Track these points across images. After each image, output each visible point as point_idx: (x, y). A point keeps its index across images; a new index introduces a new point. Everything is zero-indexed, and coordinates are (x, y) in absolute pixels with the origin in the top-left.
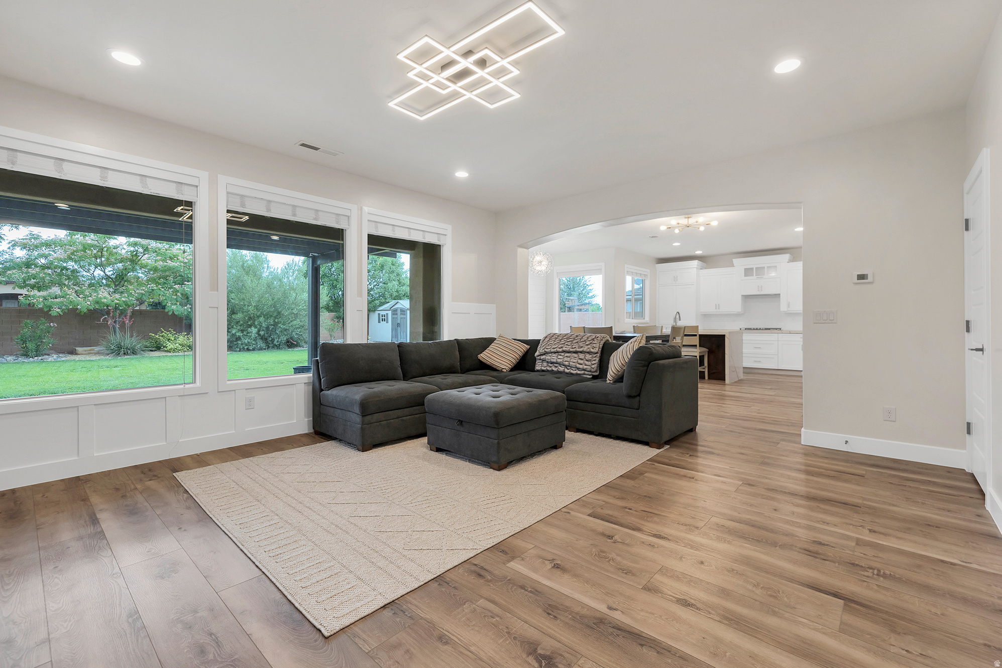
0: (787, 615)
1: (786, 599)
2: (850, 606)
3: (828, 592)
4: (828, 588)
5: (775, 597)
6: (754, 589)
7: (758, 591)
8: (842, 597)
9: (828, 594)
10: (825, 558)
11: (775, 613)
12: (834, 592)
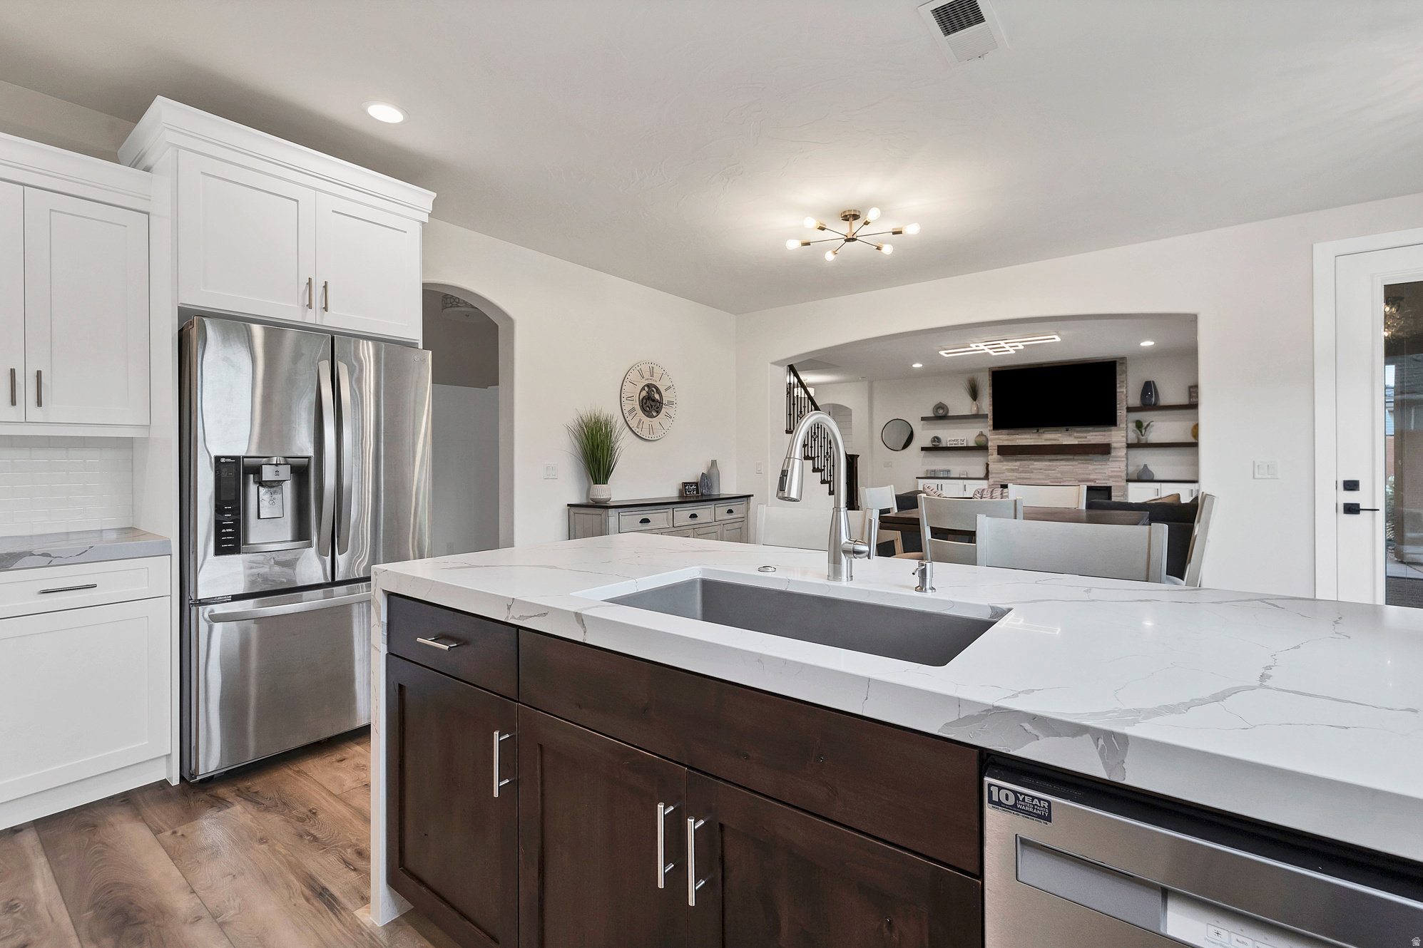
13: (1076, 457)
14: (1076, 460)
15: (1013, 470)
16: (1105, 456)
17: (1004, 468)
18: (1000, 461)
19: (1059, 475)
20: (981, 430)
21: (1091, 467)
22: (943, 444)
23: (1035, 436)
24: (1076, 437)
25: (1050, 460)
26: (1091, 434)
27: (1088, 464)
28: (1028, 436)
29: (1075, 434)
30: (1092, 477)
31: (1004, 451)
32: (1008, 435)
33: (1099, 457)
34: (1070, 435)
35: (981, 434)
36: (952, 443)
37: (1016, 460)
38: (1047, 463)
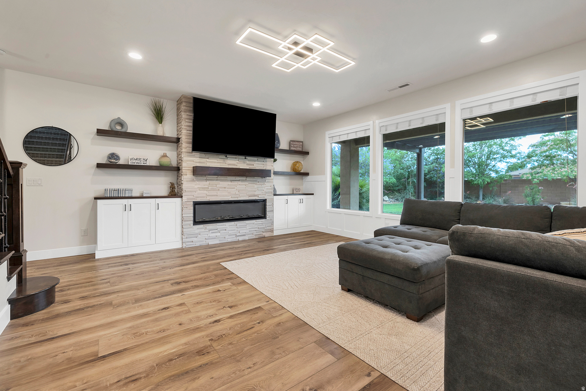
0: (125, 330)
1: (129, 336)
2: (95, 356)
3: (109, 356)
4: (109, 359)
5: (134, 334)
6: (146, 330)
7: (144, 331)
8: (100, 359)
9: (109, 354)
10: (119, 383)
11: (130, 327)
12: (106, 358)
13: (247, 179)
14: (248, 181)
15: (204, 189)
16: (263, 179)
17: (196, 186)
18: (193, 180)
19: (237, 192)
20: (165, 152)
21: (256, 186)
22: (121, 162)
23: (221, 161)
24: (248, 164)
25: (231, 181)
26: (256, 162)
27: (254, 183)
28: (216, 161)
29: (248, 162)
30: (256, 193)
31: (198, 172)
32: (200, 158)
33: (259, 179)
34: (244, 162)
35: (165, 156)
36: (134, 161)
37: (206, 180)
38: (229, 183)
